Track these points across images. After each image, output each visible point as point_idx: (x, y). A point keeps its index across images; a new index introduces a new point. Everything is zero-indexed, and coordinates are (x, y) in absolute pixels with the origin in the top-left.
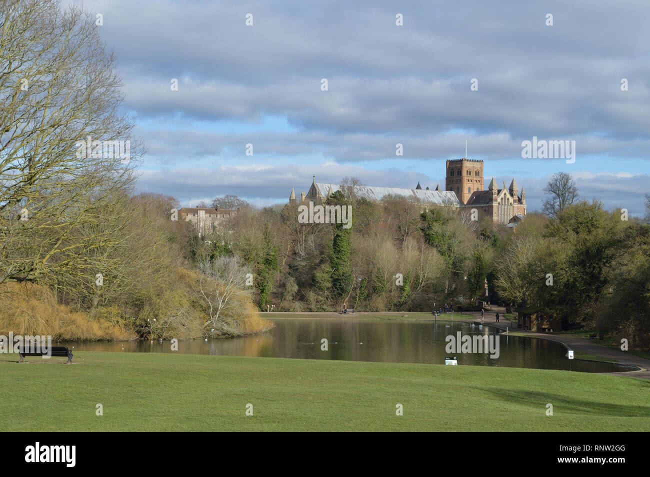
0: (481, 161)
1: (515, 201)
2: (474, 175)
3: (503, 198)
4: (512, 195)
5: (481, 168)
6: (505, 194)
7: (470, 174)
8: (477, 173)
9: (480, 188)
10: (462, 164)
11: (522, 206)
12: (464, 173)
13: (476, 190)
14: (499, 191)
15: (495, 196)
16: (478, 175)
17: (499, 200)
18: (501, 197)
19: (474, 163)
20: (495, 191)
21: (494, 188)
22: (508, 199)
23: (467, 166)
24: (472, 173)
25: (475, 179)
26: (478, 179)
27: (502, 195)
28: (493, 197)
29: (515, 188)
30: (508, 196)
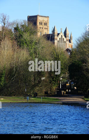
0: (48, 17)
1: (67, 40)
2: (44, 24)
3: (61, 38)
4: (66, 37)
5: (47, 21)
6: (62, 36)
7: (41, 24)
8: (46, 24)
9: (47, 33)
10: (37, 18)
11: (70, 43)
12: (38, 24)
13: (44, 34)
14: (58, 34)
15: (56, 37)
16: (46, 25)
17: (58, 39)
18: (59, 38)
19: (43, 18)
20: (56, 34)
21: (55, 32)
22: (63, 39)
23: (40, 19)
24: (42, 24)
25: (44, 27)
26: (46, 27)
27: (60, 36)
28: (55, 37)
29: (67, 33)
30: (63, 37)
